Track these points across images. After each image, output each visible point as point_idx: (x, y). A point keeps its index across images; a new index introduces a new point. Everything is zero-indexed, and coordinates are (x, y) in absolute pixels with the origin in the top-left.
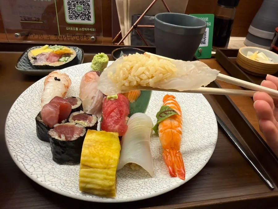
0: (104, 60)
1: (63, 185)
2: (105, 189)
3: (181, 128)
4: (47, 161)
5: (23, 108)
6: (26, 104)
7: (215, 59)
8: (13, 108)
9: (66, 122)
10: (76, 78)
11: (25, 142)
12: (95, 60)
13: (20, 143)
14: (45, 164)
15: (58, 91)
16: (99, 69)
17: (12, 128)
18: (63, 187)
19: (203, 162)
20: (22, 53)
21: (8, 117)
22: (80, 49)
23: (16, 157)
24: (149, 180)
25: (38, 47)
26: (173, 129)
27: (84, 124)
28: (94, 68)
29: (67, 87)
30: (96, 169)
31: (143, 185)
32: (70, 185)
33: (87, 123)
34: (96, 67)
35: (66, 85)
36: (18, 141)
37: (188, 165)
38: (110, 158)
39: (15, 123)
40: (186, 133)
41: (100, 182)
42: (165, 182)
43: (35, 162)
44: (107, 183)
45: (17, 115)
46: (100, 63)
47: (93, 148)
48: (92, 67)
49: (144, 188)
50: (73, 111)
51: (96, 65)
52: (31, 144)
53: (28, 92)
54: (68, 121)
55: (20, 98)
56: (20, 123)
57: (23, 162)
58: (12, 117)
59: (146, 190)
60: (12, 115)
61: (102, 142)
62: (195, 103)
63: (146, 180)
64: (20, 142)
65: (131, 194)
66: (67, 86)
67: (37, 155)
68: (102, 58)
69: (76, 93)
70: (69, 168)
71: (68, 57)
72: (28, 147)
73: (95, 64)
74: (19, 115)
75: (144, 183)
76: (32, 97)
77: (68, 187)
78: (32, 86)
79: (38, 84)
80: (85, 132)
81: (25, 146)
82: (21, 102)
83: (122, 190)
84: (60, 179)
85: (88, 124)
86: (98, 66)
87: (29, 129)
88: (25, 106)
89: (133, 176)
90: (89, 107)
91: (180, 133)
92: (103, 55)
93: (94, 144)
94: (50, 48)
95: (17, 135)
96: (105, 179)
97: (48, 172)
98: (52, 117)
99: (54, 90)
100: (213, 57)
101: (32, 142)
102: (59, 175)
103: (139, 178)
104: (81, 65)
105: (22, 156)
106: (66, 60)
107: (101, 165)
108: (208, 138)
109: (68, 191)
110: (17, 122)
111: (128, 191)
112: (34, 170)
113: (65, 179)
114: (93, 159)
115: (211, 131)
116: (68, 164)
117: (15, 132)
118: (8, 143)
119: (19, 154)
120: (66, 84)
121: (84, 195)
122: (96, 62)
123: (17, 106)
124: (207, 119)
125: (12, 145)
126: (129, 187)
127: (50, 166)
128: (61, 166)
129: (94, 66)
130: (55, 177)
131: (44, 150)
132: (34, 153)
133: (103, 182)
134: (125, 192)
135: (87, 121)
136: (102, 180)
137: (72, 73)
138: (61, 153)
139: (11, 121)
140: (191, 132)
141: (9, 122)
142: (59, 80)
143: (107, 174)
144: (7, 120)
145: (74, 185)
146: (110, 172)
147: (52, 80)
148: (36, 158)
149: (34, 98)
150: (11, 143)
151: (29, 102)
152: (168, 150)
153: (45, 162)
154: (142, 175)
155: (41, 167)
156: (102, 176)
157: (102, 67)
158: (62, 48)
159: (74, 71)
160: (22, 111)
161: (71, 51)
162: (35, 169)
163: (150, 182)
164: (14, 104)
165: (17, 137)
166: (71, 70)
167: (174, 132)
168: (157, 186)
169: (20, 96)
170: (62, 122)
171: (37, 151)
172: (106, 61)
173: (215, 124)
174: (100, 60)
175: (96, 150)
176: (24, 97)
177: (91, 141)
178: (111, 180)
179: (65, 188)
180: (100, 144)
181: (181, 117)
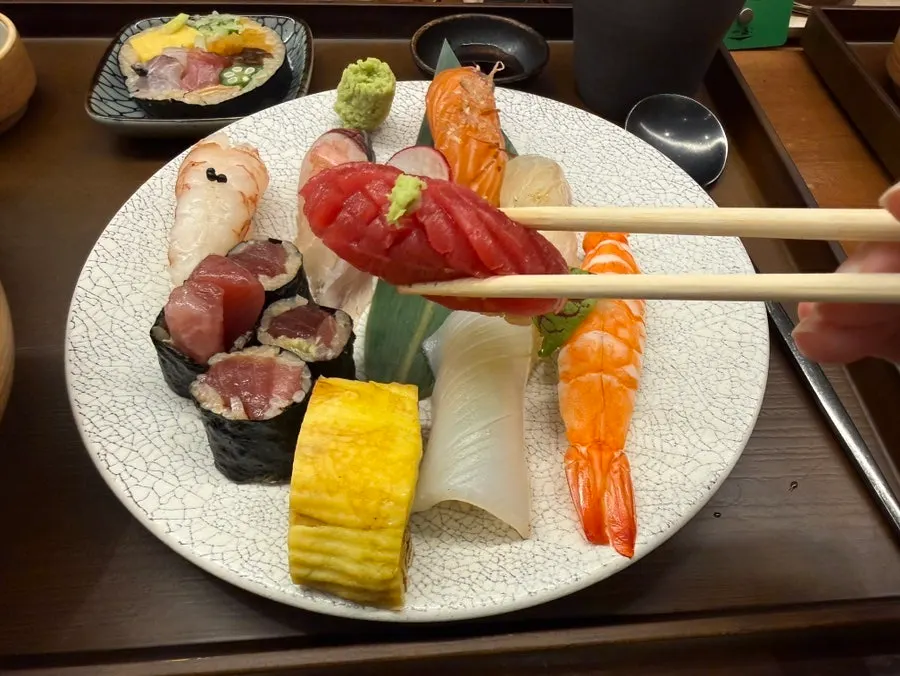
0: (379, 87)
1: (246, 557)
2: (371, 587)
3: (637, 366)
4: (196, 470)
5: (116, 277)
6: (123, 264)
7: (801, 49)
8: (83, 281)
9: (247, 345)
10: (286, 154)
11: (129, 404)
12: (347, 86)
13: (113, 409)
14: (193, 482)
15: (221, 221)
16: (363, 119)
17: (86, 355)
18: (246, 565)
19: (699, 494)
20: (108, 40)
21: (71, 315)
22: (299, 25)
23: (102, 457)
24: (514, 550)
25: (155, 20)
26: (605, 373)
27: (307, 351)
28: (344, 115)
29: (252, 201)
30: (338, 529)
31: (494, 567)
32: (266, 559)
33: (316, 348)
34: (352, 113)
35: (247, 195)
36: (105, 399)
37: (649, 501)
38: (386, 497)
39: (93, 334)
40: (654, 376)
41: (352, 568)
42: (563, 559)
43: (159, 475)
44: (376, 572)
45: (98, 307)
46: (366, 97)
47: (329, 460)
48: (338, 111)
49: (494, 577)
50: (272, 297)
51: (353, 103)
52: (146, 411)
53: (130, 215)
54: (254, 342)
55: (104, 243)
56: (111, 335)
57: (125, 476)
58: (82, 315)
59: (501, 586)
60: (84, 305)
61: (359, 435)
62: (698, 257)
63: (505, 548)
64: (112, 403)
65: (453, 599)
66: (250, 198)
67: (166, 450)
68: (370, 80)
69: (288, 214)
70: (264, 494)
71: (253, 69)
72: (137, 423)
73: (348, 100)
74: (106, 305)
75: (496, 560)
76: (143, 236)
77: (260, 565)
78: (139, 191)
79: (158, 182)
80: (310, 384)
81: (130, 419)
82: (108, 256)
83: (427, 580)
84: (238, 534)
85: (319, 351)
86: (358, 107)
87: (140, 355)
88: (120, 270)
89: (462, 528)
90: (326, 274)
91: (632, 383)
92: (376, 65)
93: (333, 445)
94: (195, 27)
95: (102, 378)
96: (370, 560)
97: (198, 512)
98: (200, 332)
99: (209, 218)
100: (795, 39)
101: (149, 402)
102: (234, 522)
103: (484, 541)
104: (303, 100)
105: (122, 454)
106: (245, 79)
107: (353, 518)
108: (726, 401)
109: (259, 580)
110: (101, 332)
111: (443, 588)
112: (158, 505)
113: (251, 537)
114: (327, 498)
115: (743, 374)
116: (261, 482)
117: (97, 369)
118: (76, 409)
119: (112, 448)
120: (249, 191)
121: (307, 594)
122: (351, 92)
123: (97, 273)
124: (734, 325)
125: (88, 416)
126: (447, 573)
127: (207, 490)
128: (241, 487)
129: (347, 110)
130: (220, 529)
131: (188, 430)
132: (158, 441)
133: (362, 567)
134: (436, 589)
135: (318, 339)
136: (359, 562)
137: (271, 136)
138: (235, 453)
139: (80, 329)
140: (672, 370)
141: (74, 332)
142: (222, 179)
143: (374, 545)
144: (70, 325)
145: (278, 560)
146: (383, 539)
147: (198, 178)
148: (164, 461)
149: (150, 237)
150: (85, 410)
151: (135, 254)
152: (583, 450)
153: (193, 474)
154: (493, 529)
155: (180, 492)
156: (357, 552)
157: (373, 111)
158: (234, 27)
159: (276, 127)
160: (113, 291)
161: (267, 43)
162: (163, 500)
163: (516, 557)
164: (88, 263)
165: (103, 387)
166: (269, 122)
167: (609, 384)
168: (538, 574)
169: (104, 232)
170: (236, 343)
171: (165, 434)
172: (385, 90)
173: (761, 346)
174: (364, 84)
175: (338, 467)
176: (116, 236)
177: (323, 433)
178: (388, 563)
179: (251, 568)
180: (353, 443)
181: (640, 324)
